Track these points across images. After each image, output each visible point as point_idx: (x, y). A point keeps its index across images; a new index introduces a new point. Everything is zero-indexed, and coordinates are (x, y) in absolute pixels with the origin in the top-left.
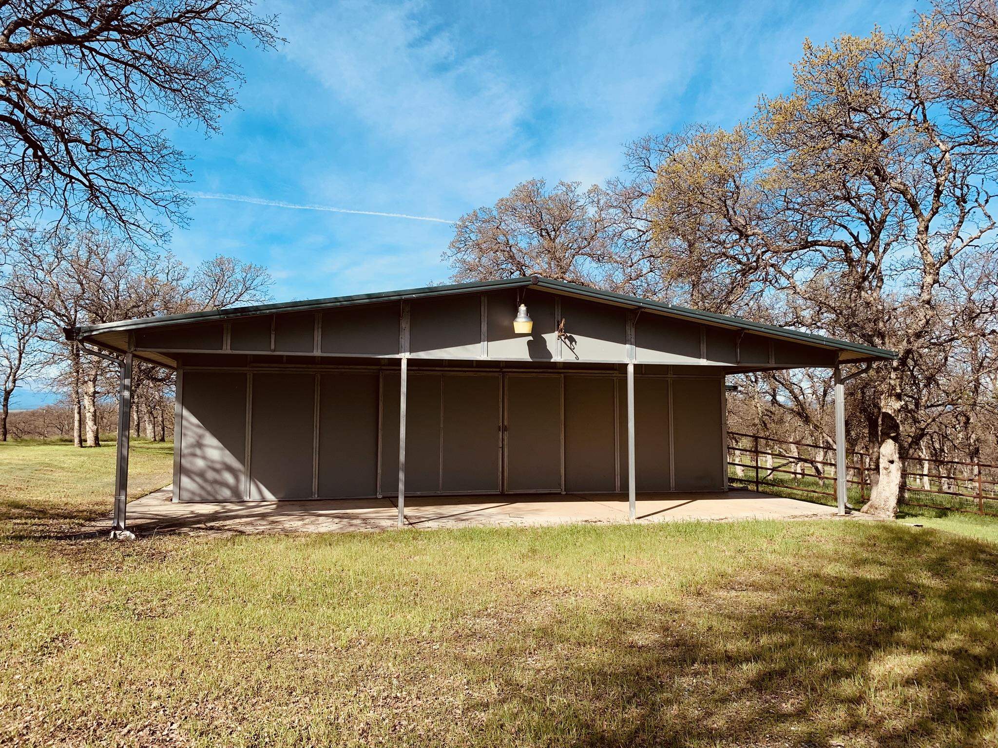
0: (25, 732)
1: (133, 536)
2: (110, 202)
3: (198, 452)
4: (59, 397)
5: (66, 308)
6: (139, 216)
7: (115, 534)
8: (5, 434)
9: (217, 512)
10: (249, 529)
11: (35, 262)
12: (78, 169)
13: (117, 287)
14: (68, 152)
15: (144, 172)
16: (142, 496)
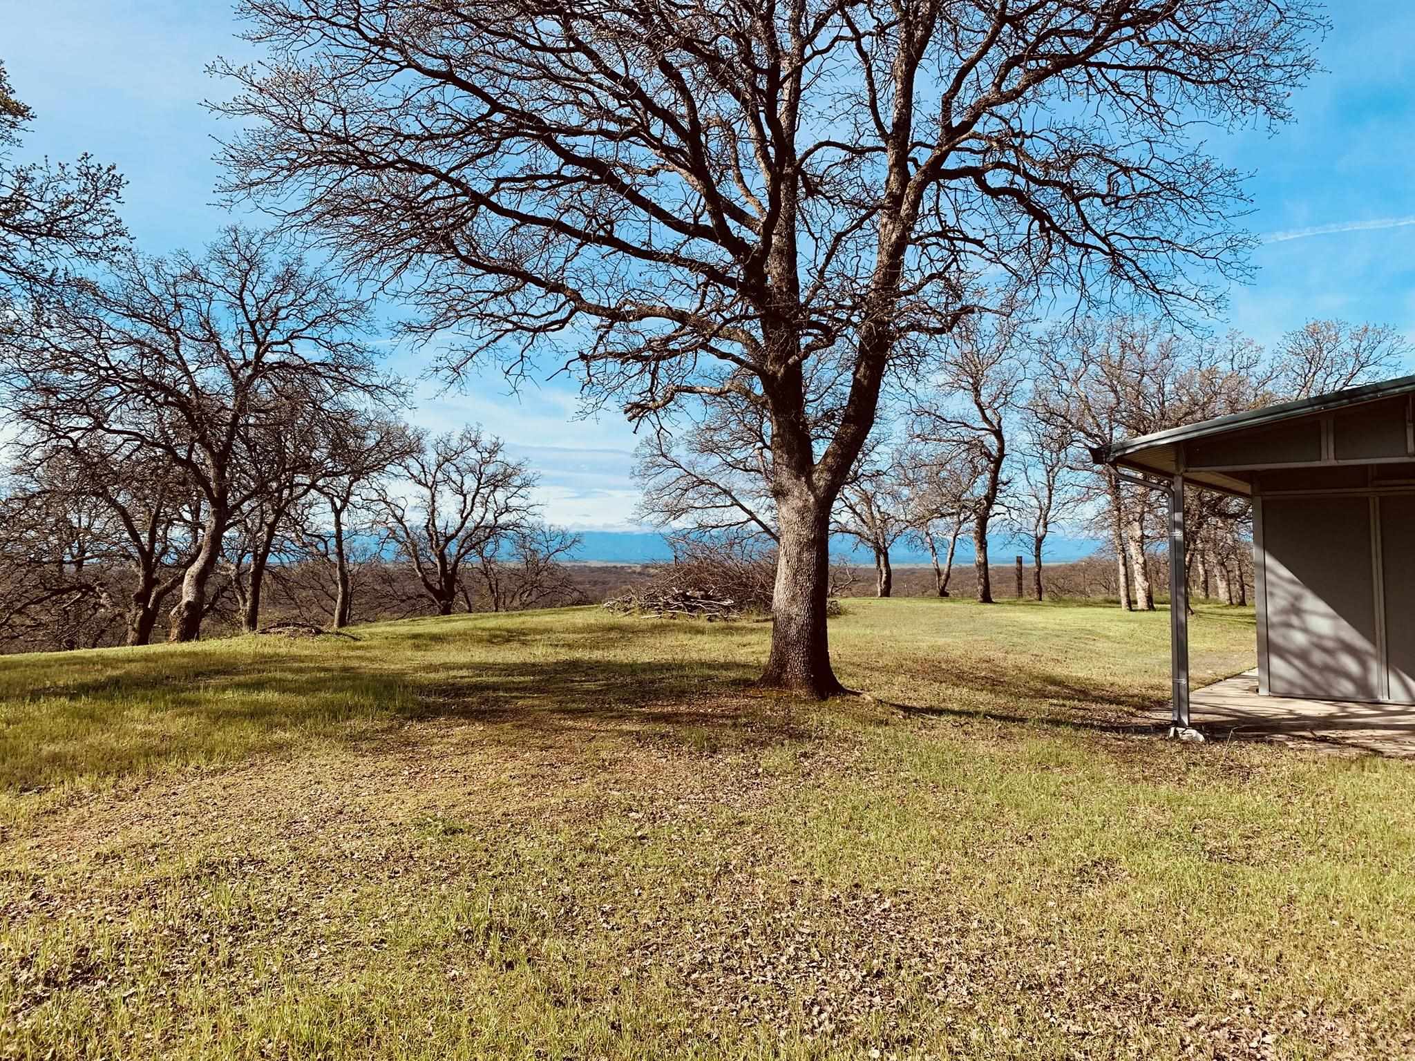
0: (1058, 981)
1: (1201, 738)
2: (1138, 268)
3: (1295, 620)
4: (1099, 544)
5: (1098, 426)
6: (1179, 280)
7: (1176, 731)
8: (1040, 592)
9: (1331, 716)
10: (1388, 748)
11: (1058, 372)
12: (1095, 234)
13: (1161, 389)
14: (1080, 213)
15: (1181, 214)
16: (1214, 682)
